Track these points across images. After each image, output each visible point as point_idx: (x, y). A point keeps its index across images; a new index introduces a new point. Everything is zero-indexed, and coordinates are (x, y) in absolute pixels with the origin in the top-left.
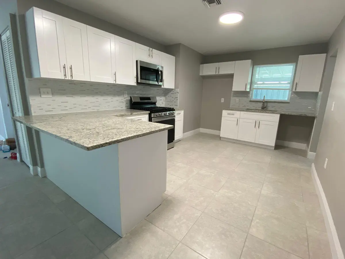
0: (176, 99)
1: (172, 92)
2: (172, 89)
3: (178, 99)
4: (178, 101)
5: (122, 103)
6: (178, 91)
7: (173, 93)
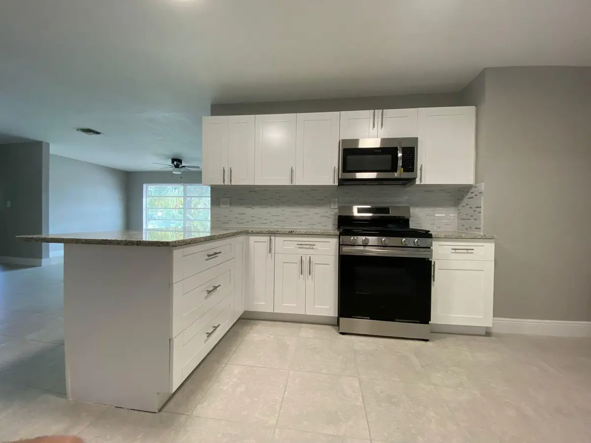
0: (478, 210)
1: (469, 195)
2: (470, 186)
3: (482, 210)
4: (482, 214)
5: (326, 218)
6: (483, 189)
7: (473, 195)
